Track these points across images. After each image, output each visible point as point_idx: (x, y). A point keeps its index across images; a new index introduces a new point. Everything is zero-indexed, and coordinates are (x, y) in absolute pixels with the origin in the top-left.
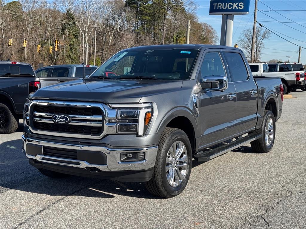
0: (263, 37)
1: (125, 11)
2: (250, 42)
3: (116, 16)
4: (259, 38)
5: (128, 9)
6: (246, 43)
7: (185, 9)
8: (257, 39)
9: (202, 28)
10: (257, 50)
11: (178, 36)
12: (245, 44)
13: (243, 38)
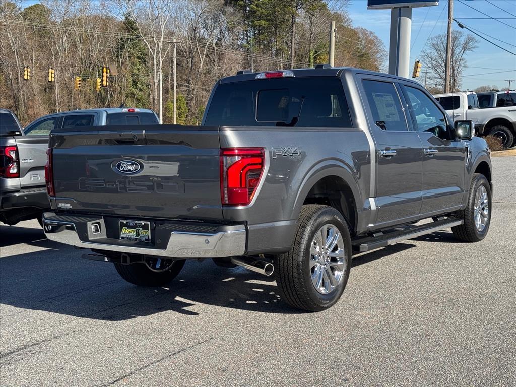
0: (465, 48)
1: (224, 13)
2: (441, 57)
3: (210, 23)
4: (457, 51)
5: (229, 9)
6: (435, 60)
7: (328, 6)
8: (453, 52)
9: (359, 38)
10: (454, 71)
11: (316, 52)
12: (434, 63)
13: (429, 51)
